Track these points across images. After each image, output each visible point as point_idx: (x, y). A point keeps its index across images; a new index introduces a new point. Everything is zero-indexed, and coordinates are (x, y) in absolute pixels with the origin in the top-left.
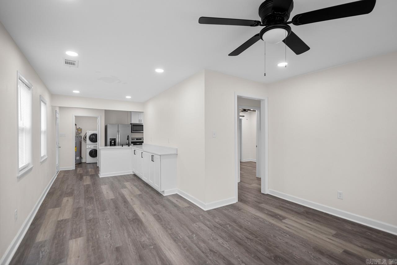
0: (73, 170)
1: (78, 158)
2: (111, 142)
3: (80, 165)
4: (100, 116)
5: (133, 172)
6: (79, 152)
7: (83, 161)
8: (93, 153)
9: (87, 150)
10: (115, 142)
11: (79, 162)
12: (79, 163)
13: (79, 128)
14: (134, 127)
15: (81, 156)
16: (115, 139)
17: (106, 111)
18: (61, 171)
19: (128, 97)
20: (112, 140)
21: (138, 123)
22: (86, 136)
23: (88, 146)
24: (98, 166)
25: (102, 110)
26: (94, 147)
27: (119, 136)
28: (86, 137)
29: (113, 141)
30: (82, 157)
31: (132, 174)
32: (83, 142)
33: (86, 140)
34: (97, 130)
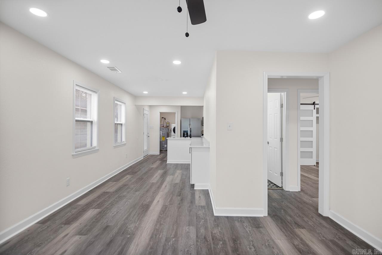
17: (182, 107)
19: (185, 93)
25: (179, 106)
29: (186, 133)
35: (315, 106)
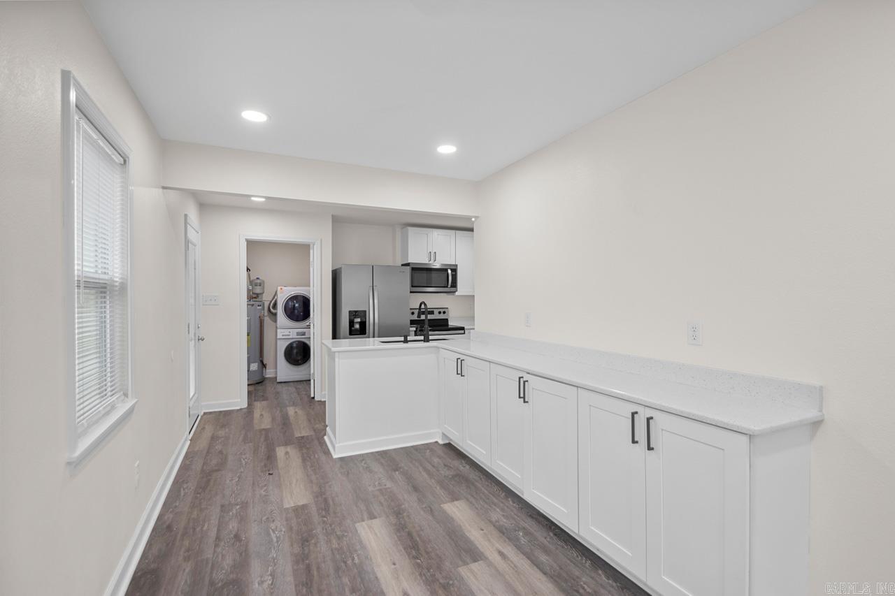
0: (241, 409)
1: (254, 367)
2: (351, 323)
3: (259, 387)
4: (319, 242)
5: (444, 434)
6: (257, 351)
7: (269, 373)
8: (295, 351)
9: (279, 342)
10: (363, 324)
11: (257, 379)
12: (258, 384)
13: (258, 278)
14: (417, 274)
15: (262, 362)
16: (365, 312)
18: (205, 414)
20: (353, 314)
21: (427, 262)
22: (276, 301)
23: (285, 331)
24: (312, 396)
26: (298, 334)
27: (376, 301)
28: (275, 306)
30: (265, 363)
31: (441, 442)
32: (267, 320)
33: (275, 315)
34: (309, 286)
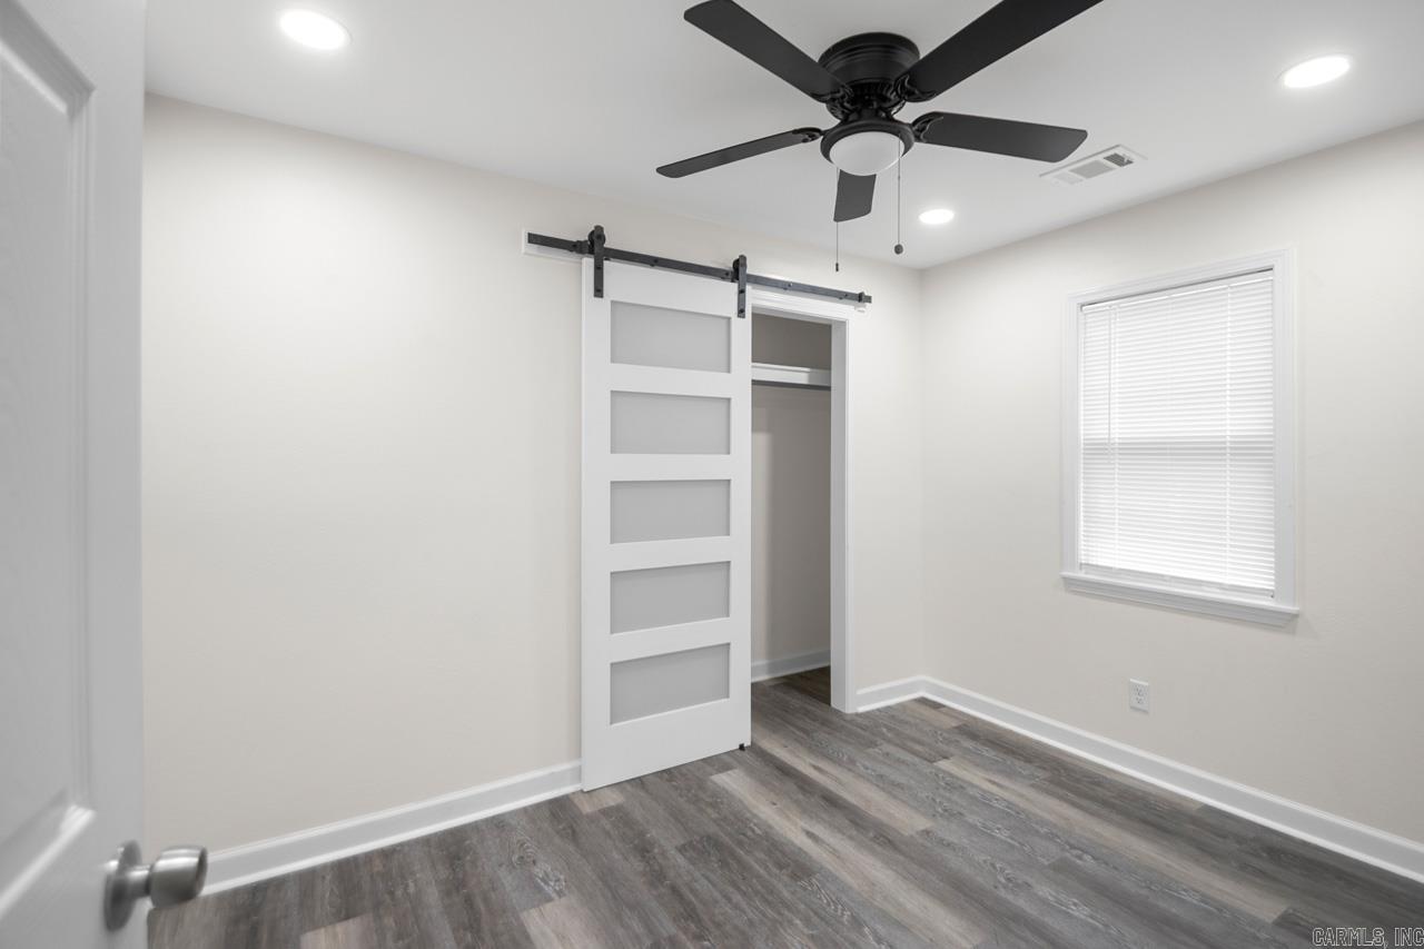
35: (742, 291)
